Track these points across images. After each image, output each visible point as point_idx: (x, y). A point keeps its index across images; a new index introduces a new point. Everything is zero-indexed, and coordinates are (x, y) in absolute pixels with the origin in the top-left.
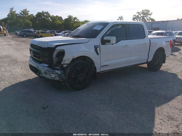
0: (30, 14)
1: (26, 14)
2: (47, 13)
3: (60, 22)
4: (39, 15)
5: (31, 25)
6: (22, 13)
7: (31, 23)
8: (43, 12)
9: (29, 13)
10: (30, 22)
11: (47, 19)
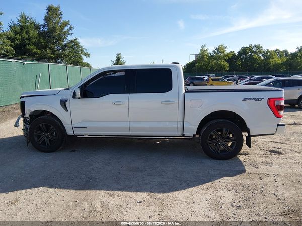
0: (228, 51)
1: (221, 52)
2: (258, 47)
3: (278, 60)
4: (244, 51)
5: (227, 69)
6: (216, 51)
7: (228, 65)
8: (250, 46)
9: (226, 49)
10: (225, 63)
11: (256, 56)
